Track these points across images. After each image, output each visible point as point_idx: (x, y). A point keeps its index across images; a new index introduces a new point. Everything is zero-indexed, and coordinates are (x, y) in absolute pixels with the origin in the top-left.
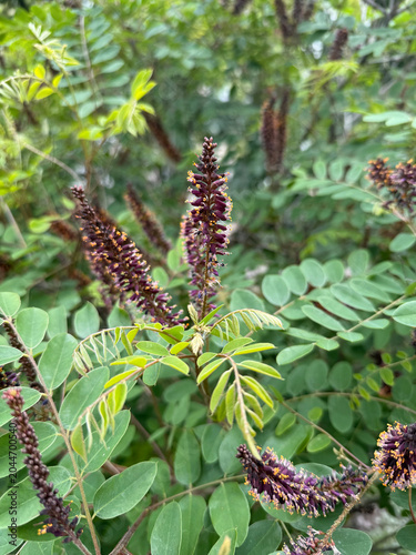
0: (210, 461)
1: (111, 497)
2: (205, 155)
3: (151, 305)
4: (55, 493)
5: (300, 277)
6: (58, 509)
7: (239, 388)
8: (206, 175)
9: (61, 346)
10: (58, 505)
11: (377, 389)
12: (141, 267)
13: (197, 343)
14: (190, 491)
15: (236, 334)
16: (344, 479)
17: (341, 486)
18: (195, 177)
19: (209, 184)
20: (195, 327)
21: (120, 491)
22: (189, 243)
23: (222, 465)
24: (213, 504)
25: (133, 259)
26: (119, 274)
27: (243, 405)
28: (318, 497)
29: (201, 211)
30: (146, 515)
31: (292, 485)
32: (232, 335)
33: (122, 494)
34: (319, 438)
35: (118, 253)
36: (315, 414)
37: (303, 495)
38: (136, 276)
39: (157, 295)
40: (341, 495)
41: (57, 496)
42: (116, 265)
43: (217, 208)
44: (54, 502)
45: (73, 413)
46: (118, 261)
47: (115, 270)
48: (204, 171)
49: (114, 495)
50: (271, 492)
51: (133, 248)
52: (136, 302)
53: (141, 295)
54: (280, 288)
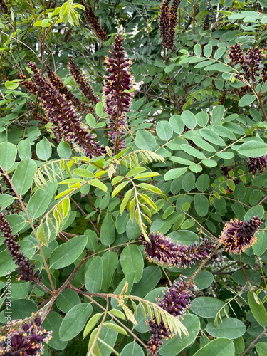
0: (120, 232)
1: (60, 257)
2: (116, 46)
3: (83, 142)
4: (24, 258)
5: (180, 122)
6: (27, 267)
7: (137, 201)
8: (116, 60)
9: (27, 167)
10: (26, 264)
11: (225, 192)
12: (76, 117)
13: (111, 171)
14: (109, 250)
15: (136, 165)
16: (202, 246)
17: (200, 251)
18: (110, 61)
19: (119, 65)
20: (110, 160)
21: (66, 253)
22: (108, 101)
23: (128, 234)
24: (123, 257)
25: (70, 112)
26: (62, 122)
27: (139, 211)
28: (186, 258)
29: (113, 84)
30: (83, 262)
31: (172, 253)
32: (134, 166)
33: (67, 254)
34: (188, 221)
35: (61, 108)
36: (186, 206)
37: (178, 258)
38: (73, 123)
39: (87, 135)
40: (200, 256)
41: (26, 259)
42: (60, 116)
43: (124, 82)
44: (24, 263)
45: (35, 208)
46: (61, 113)
47: (59, 119)
48: (116, 57)
49: (62, 255)
50: (159, 257)
51: (71, 105)
52: (74, 139)
53: (76, 135)
54: (167, 129)
